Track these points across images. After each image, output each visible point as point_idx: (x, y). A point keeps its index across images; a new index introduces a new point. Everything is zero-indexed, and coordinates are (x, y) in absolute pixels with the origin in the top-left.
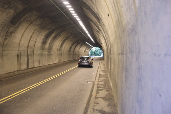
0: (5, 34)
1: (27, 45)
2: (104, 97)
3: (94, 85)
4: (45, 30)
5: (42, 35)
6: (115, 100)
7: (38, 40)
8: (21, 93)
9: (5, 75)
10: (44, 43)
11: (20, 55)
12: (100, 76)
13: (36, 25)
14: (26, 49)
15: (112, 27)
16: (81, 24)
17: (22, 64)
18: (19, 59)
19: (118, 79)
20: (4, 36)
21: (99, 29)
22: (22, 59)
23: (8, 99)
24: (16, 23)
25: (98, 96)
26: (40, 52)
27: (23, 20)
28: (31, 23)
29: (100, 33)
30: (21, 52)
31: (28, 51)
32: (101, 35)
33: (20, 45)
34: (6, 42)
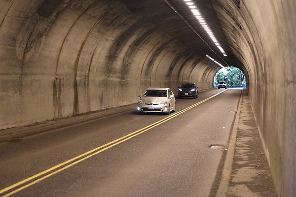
0: (26, 38)
1: (73, 62)
2: (251, 182)
3: (225, 153)
4: (114, 29)
5: (107, 40)
6: (278, 189)
7: (99, 50)
8: (63, 169)
9: (27, 128)
10: (112, 57)
11: (60, 85)
12: (240, 134)
13: (95, 17)
14: (71, 71)
15: (271, 18)
16: (196, 13)
17: (64, 104)
18: (57, 93)
19: (284, 140)
20: (25, 42)
21: (238, 24)
22: (63, 94)
23: (35, 182)
24: (50, 14)
25: (234, 180)
26: (103, 78)
27: (65, 5)
28: (84, 12)
29: (239, 34)
30: (62, 77)
31: (76, 75)
32: (242, 38)
33: (59, 63)
34: (28, 56)
